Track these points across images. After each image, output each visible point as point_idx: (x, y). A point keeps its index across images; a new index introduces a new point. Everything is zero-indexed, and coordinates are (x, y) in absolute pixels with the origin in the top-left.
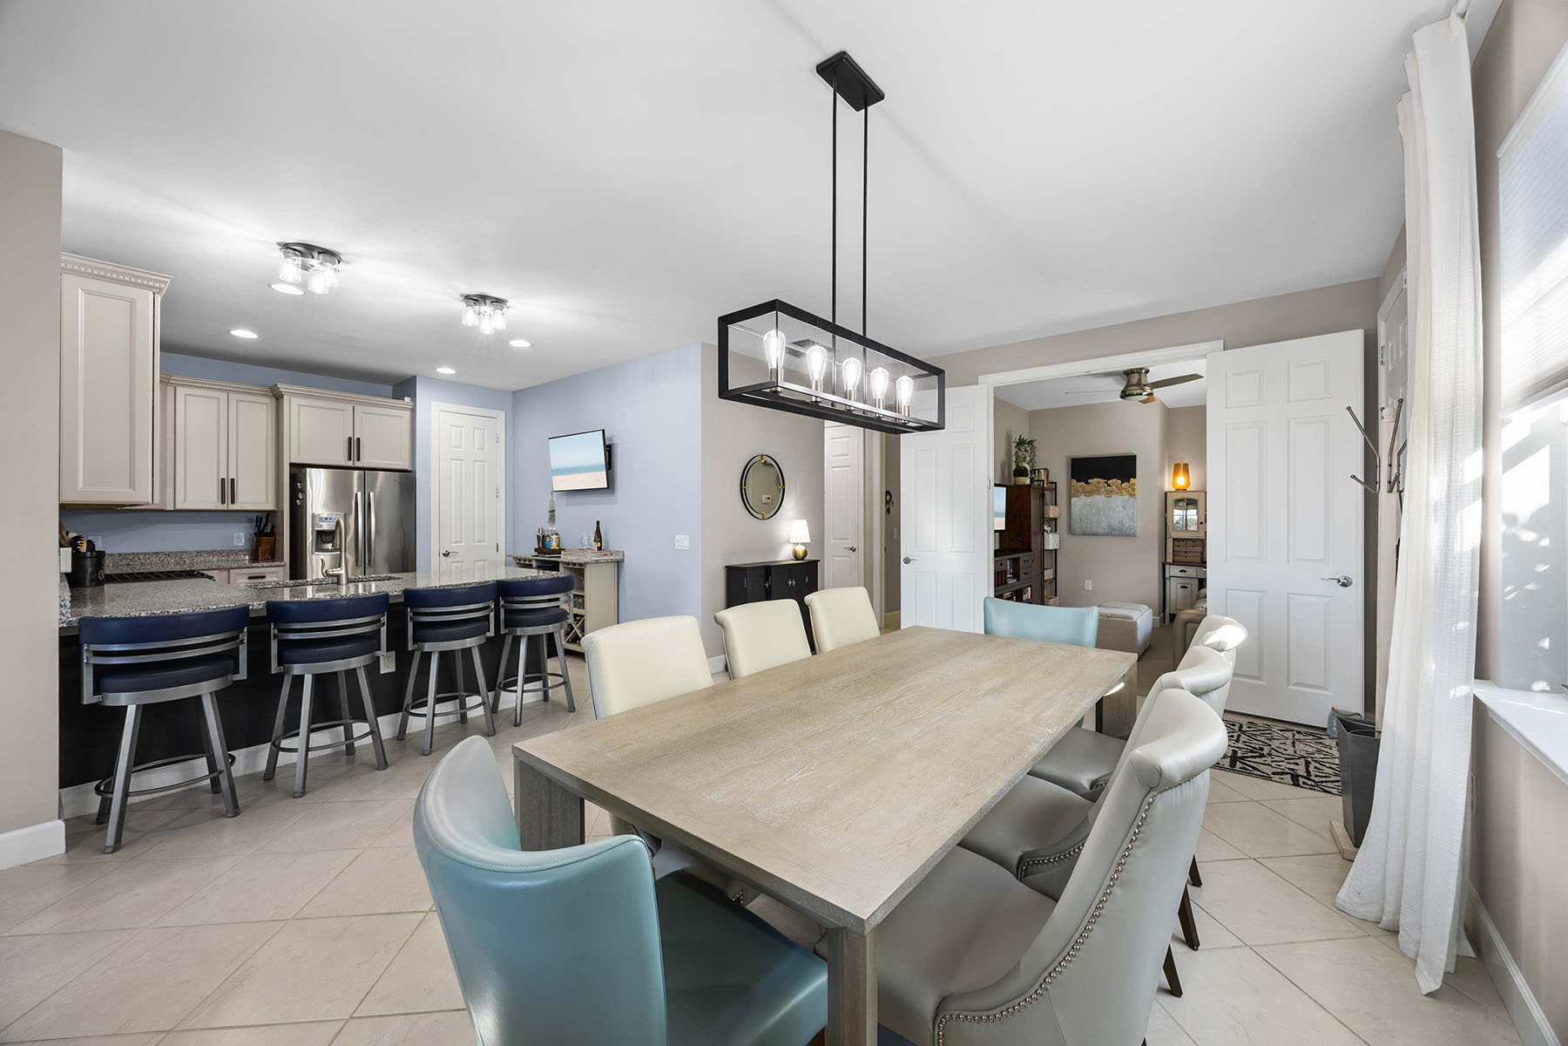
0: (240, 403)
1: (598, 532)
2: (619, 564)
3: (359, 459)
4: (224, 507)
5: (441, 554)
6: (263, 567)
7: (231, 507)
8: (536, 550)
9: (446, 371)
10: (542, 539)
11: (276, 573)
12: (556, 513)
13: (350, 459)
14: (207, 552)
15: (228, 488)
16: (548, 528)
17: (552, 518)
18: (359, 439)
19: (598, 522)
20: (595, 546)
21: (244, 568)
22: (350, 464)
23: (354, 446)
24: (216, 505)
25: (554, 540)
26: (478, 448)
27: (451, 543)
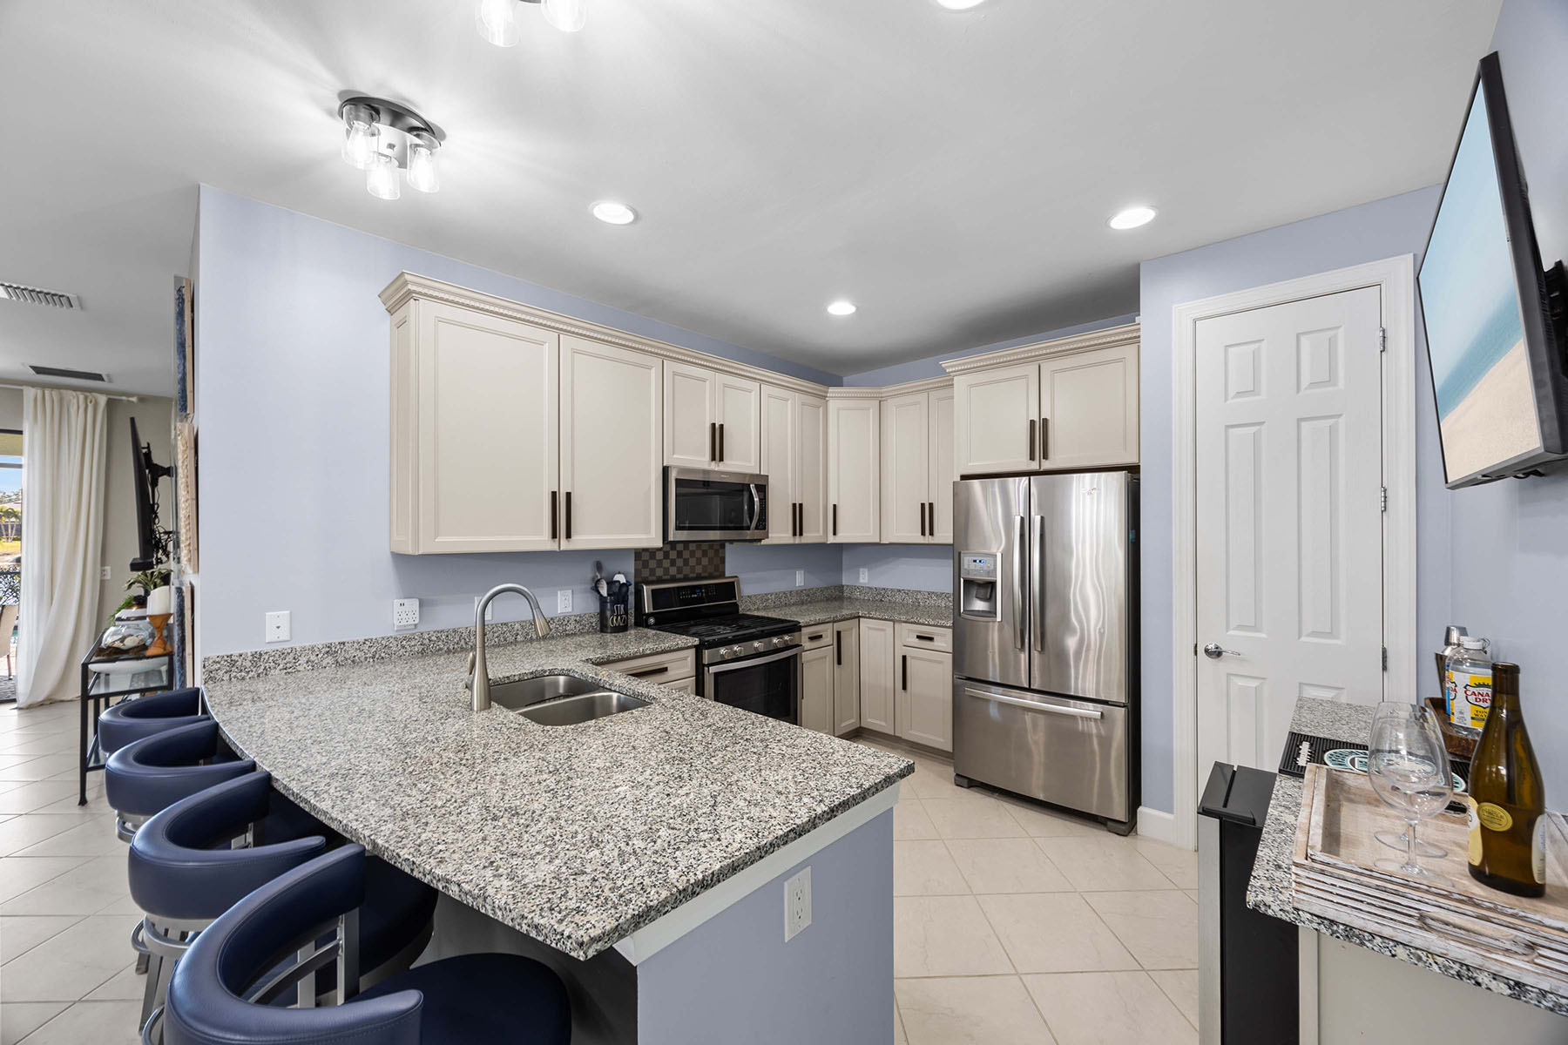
3: (1045, 457)
4: (923, 540)
5: (1200, 651)
6: (929, 626)
11: (944, 635)
13: (1032, 458)
15: (928, 515)
18: (1046, 421)
21: (912, 623)
22: (1034, 466)
23: (1039, 434)
24: (916, 538)
25: (1460, 690)
26: (1313, 385)
27: (1228, 629)
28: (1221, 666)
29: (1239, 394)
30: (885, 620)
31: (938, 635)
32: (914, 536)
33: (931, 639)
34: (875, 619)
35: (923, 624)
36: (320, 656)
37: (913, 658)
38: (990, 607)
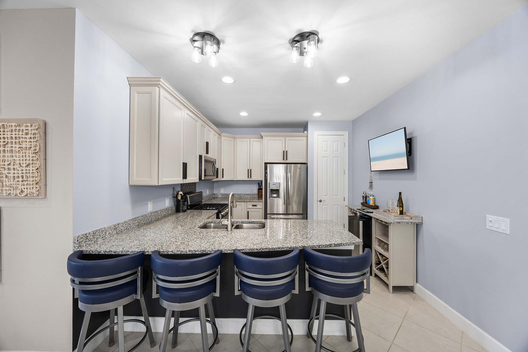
0: (253, 142)
1: (400, 201)
2: (418, 226)
3: (287, 160)
4: (249, 179)
5: (318, 201)
6: (256, 202)
7: (251, 179)
8: (362, 204)
9: (317, 114)
10: (365, 198)
11: (260, 204)
12: (373, 184)
13: (284, 160)
14: (247, 194)
15: (250, 173)
16: (369, 192)
17: (371, 187)
18: (287, 151)
19: (400, 193)
20: (398, 210)
21: (251, 202)
22: (284, 162)
23: (285, 154)
24: (246, 179)
25: (371, 200)
26: (335, 151)
27: (322, 196)
28: (322, 203)
29: (325, 151)
30: (242, 202)
31: (258, 204)
32: (246, 178)
33: (256, 206)
34: (239, 202)
35: (254, 202)
36: (112, 231)
37: (250, 211)
38: (277, 195)
